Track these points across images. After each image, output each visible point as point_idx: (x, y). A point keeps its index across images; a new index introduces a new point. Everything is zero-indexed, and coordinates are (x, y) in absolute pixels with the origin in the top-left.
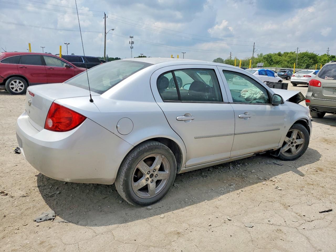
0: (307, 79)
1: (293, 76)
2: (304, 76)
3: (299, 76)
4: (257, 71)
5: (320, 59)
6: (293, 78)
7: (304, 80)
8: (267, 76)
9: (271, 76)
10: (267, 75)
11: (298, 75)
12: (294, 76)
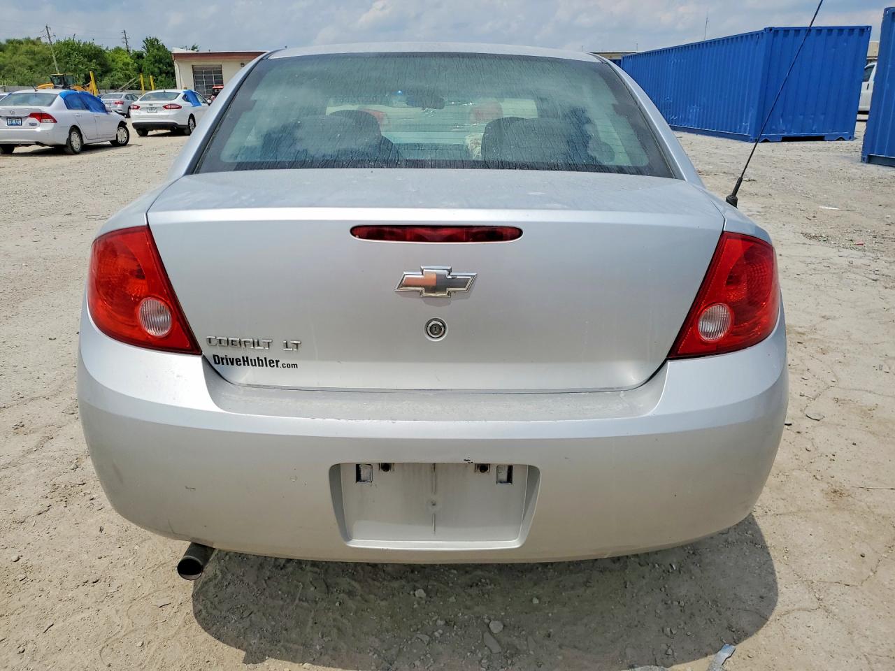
0: (174, 113)
1: (135, 107)
2: (165, 107)
3: (152, 108)
4: (59, 97)
5: (113, 61)
6: (137, 114)
7: (167, 117)
8: (88, 112)
9: (98, 111)
10: (87, 108)
11: (148, 106)
12: (138, 107)
